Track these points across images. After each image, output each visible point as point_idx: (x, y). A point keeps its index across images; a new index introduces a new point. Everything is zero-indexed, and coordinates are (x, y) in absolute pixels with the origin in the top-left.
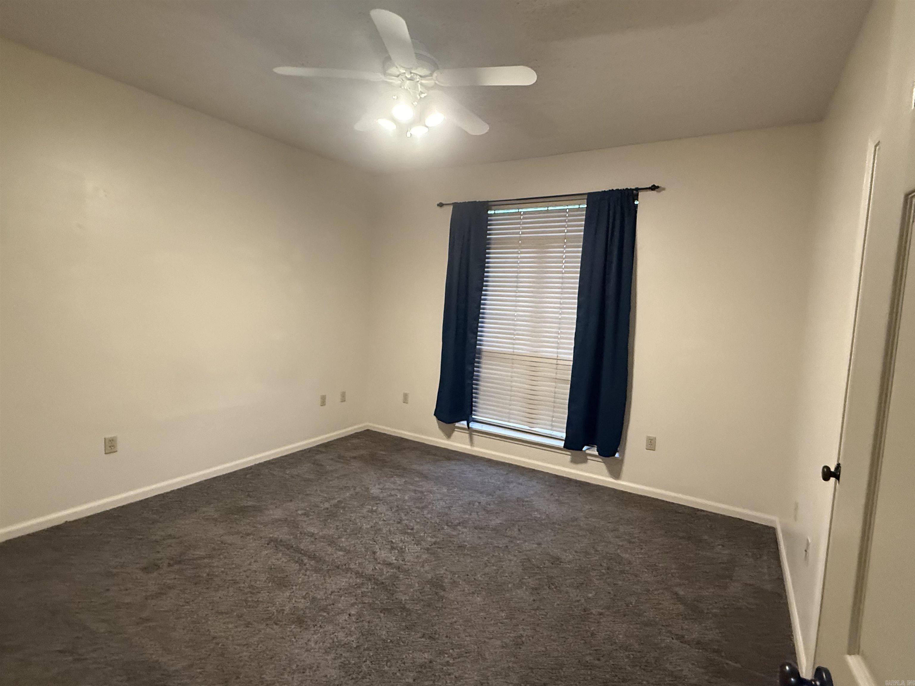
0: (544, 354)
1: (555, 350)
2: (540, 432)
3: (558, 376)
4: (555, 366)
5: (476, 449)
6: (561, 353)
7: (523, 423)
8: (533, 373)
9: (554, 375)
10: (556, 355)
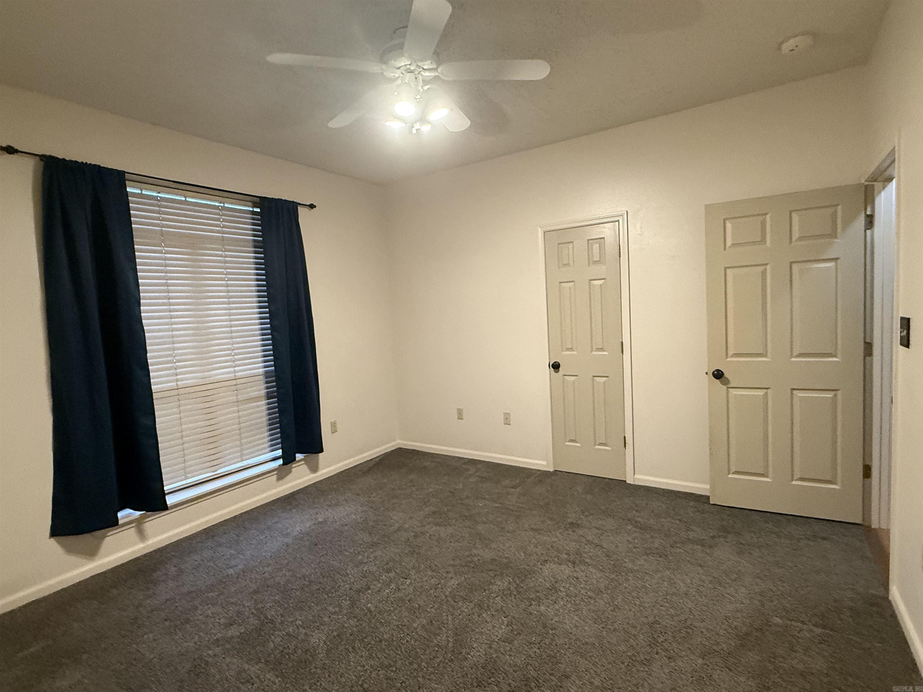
0: (217, 377)
1: (232, 369)
2: (232, 470)
3: (240, 397)
4: (234, 388)
5: (150, 542)
6: (238, 372)
7: (205, 470)
8: (207, 405)
9: (234, 398)
10: (233, 375)
